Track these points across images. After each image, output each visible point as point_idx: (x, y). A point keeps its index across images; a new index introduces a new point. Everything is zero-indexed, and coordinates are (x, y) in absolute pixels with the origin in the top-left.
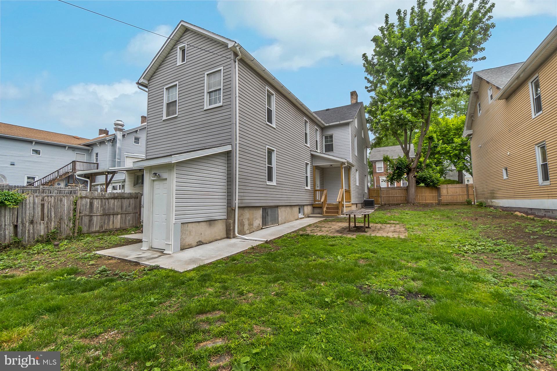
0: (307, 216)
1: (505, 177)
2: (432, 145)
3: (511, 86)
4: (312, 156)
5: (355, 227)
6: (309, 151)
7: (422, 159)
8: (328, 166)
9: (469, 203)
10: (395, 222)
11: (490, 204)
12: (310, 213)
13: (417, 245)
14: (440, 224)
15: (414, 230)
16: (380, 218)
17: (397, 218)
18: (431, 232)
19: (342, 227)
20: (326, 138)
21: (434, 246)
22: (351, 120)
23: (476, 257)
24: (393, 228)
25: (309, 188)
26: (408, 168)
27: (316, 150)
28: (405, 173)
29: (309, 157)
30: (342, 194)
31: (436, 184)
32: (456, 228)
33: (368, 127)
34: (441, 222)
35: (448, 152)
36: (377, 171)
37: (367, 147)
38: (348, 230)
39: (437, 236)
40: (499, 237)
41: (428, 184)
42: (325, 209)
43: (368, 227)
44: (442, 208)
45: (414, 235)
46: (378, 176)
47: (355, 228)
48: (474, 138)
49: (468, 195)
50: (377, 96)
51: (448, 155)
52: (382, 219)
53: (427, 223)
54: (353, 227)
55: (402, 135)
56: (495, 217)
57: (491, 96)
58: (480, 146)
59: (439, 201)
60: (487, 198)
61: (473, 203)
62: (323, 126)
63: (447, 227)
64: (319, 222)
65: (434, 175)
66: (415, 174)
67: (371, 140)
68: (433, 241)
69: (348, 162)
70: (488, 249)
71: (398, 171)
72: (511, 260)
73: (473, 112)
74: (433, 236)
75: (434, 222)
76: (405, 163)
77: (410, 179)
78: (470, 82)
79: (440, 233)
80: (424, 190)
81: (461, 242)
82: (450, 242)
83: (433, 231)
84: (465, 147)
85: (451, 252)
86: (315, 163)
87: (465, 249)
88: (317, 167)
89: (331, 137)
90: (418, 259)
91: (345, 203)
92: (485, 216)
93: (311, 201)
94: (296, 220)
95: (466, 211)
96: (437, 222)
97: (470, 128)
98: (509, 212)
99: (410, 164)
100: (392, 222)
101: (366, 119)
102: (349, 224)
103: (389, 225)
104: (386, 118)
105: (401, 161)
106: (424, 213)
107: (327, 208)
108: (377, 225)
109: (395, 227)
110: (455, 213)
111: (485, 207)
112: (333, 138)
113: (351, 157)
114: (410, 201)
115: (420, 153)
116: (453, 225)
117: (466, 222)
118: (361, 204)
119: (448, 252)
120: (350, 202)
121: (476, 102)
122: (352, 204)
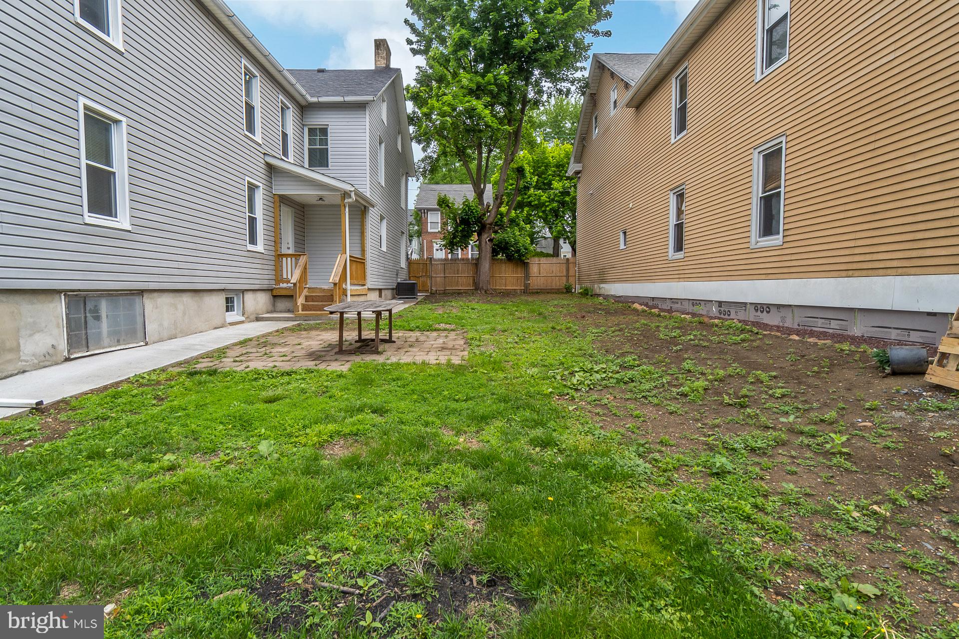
0: (253, 317)
1: (622, 247)
2: (522, 184)
3: (648, 82)
4: (271, 168)
5: (360, 340)
6: (262, 156)
7: (503, 209)
8: (314, 201)
9: (568, 290)
10: (448, 326)
11: (598, 291)
12: (264, 309)
13: (484, 380)
14: (528, 328)
15: (482, 344)
16: (420, 318)
17: (453, 318)
18: (512, 346)
19: (329, 343)
20: (312, 131)
21: (517, 378)
22: (370, 98)
23: (595, 401)
24: (441, 341)
25: (260, 247)
26: (480, 222)
27: (283, 158)
28: (475, 231)
29: (261, 170)
30: (342, 266)
31: (523, 256)
32: (555, 334)
33: (411, 132)
34: (530, 324)
35: (543, 204)
36: (429, 230)
37: (408, 175)
38: (337, 350)
39: (522, 355)
40: (625, 350)
41: (511, 256)
42: (301, 301)
43: (390, 341)
44: (530, 299)
45: (482, 354)
46: (430, 239)
47: (359, 344)
48: (584, 177)
49: (568, 276)
50: (431, 67)
51: (543, 209)
52: (425, 321)
53: (505, 327)
54: (356, 342)
55: (474, 159)
56: (609, 313)
57: (615, 102)
58: (591, 192)
59: (527, 286)
60: (593, 282)
61: (573, 290)
62: (303, 103)
63: (540, 334)
64: (277, 331)
65: (521, 240)
66: (491, 235)
67: (416, 160)
68: (515, 366)
69: (357, 194)
70: (611, 377)
71: (463, 226)
72: (655, 401)
73: (585, 132)
74: (515, 355)
75: (518, 325)
76: (476, 211)
77: (483, 244)
78: (586, 74)
79: (527, 346)
80: (503, 267)
81: (565, 366)
82: (546, 366)
83: (516, 343)
84: (567, 199)
85: (551, 393)
86: (277, 187)
87: (575, 382)
88: (284, 200)
89: (324, 131)
90: (484, 419)
91: (349, 287)
92: (594, 312)
93: (266, 282)
94: (216, 328)
95: (566, 303)
96: (523, 325)
97: (579, 159)
98: (624, 304)
99: (484, 215)
100: (442, 326)
101: (408, 116)
102: (341, 336)
103: (435, 334)
104: (445, 108)
105: (469, 206)
106: (502, 308)
107: (307, 298)
108: (411, 333)
109: (446, 337)
110: (551, 306)
111: (591, 296)
112: (329, 135)
113: (368, 186)
114: (481, 286)
115: (502, 196)
116: (550, 329)
117: (569, 322)
118: (390, 291)
119: (545, 392)
120: (364, 285)
121: (592, 113)
122: (369, 289)
